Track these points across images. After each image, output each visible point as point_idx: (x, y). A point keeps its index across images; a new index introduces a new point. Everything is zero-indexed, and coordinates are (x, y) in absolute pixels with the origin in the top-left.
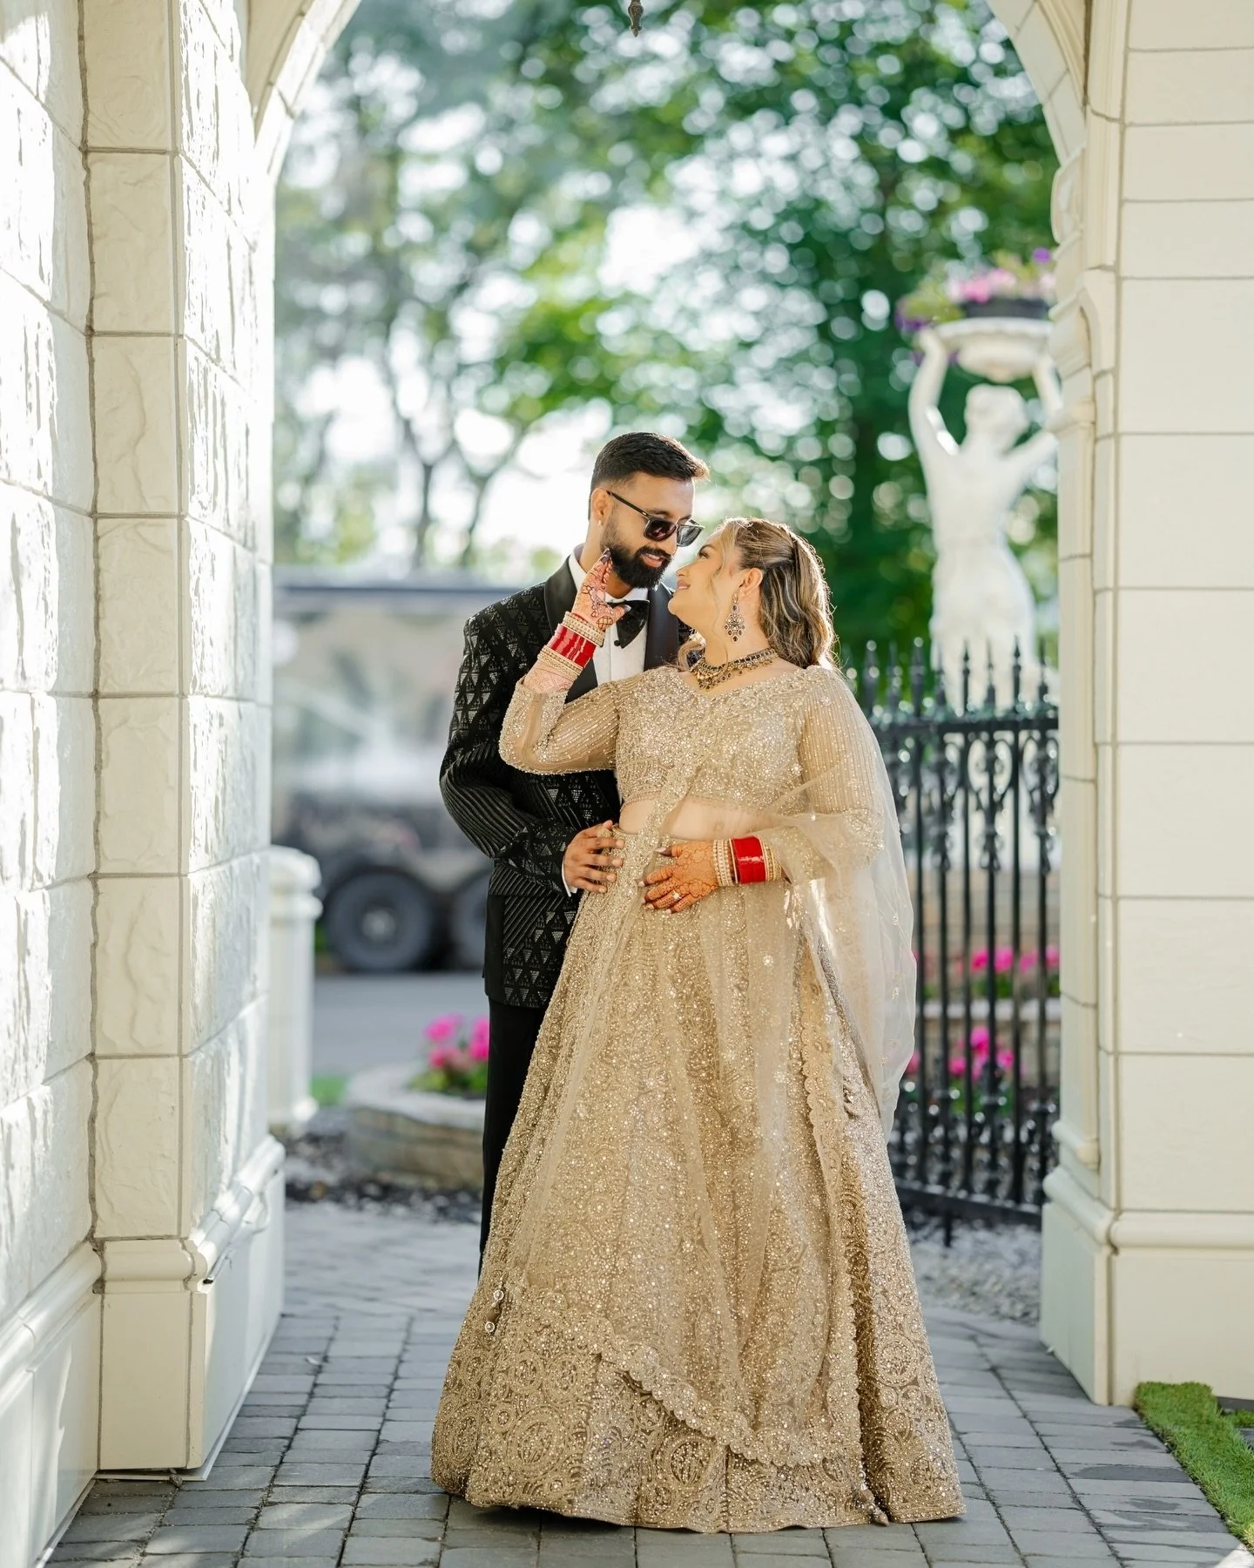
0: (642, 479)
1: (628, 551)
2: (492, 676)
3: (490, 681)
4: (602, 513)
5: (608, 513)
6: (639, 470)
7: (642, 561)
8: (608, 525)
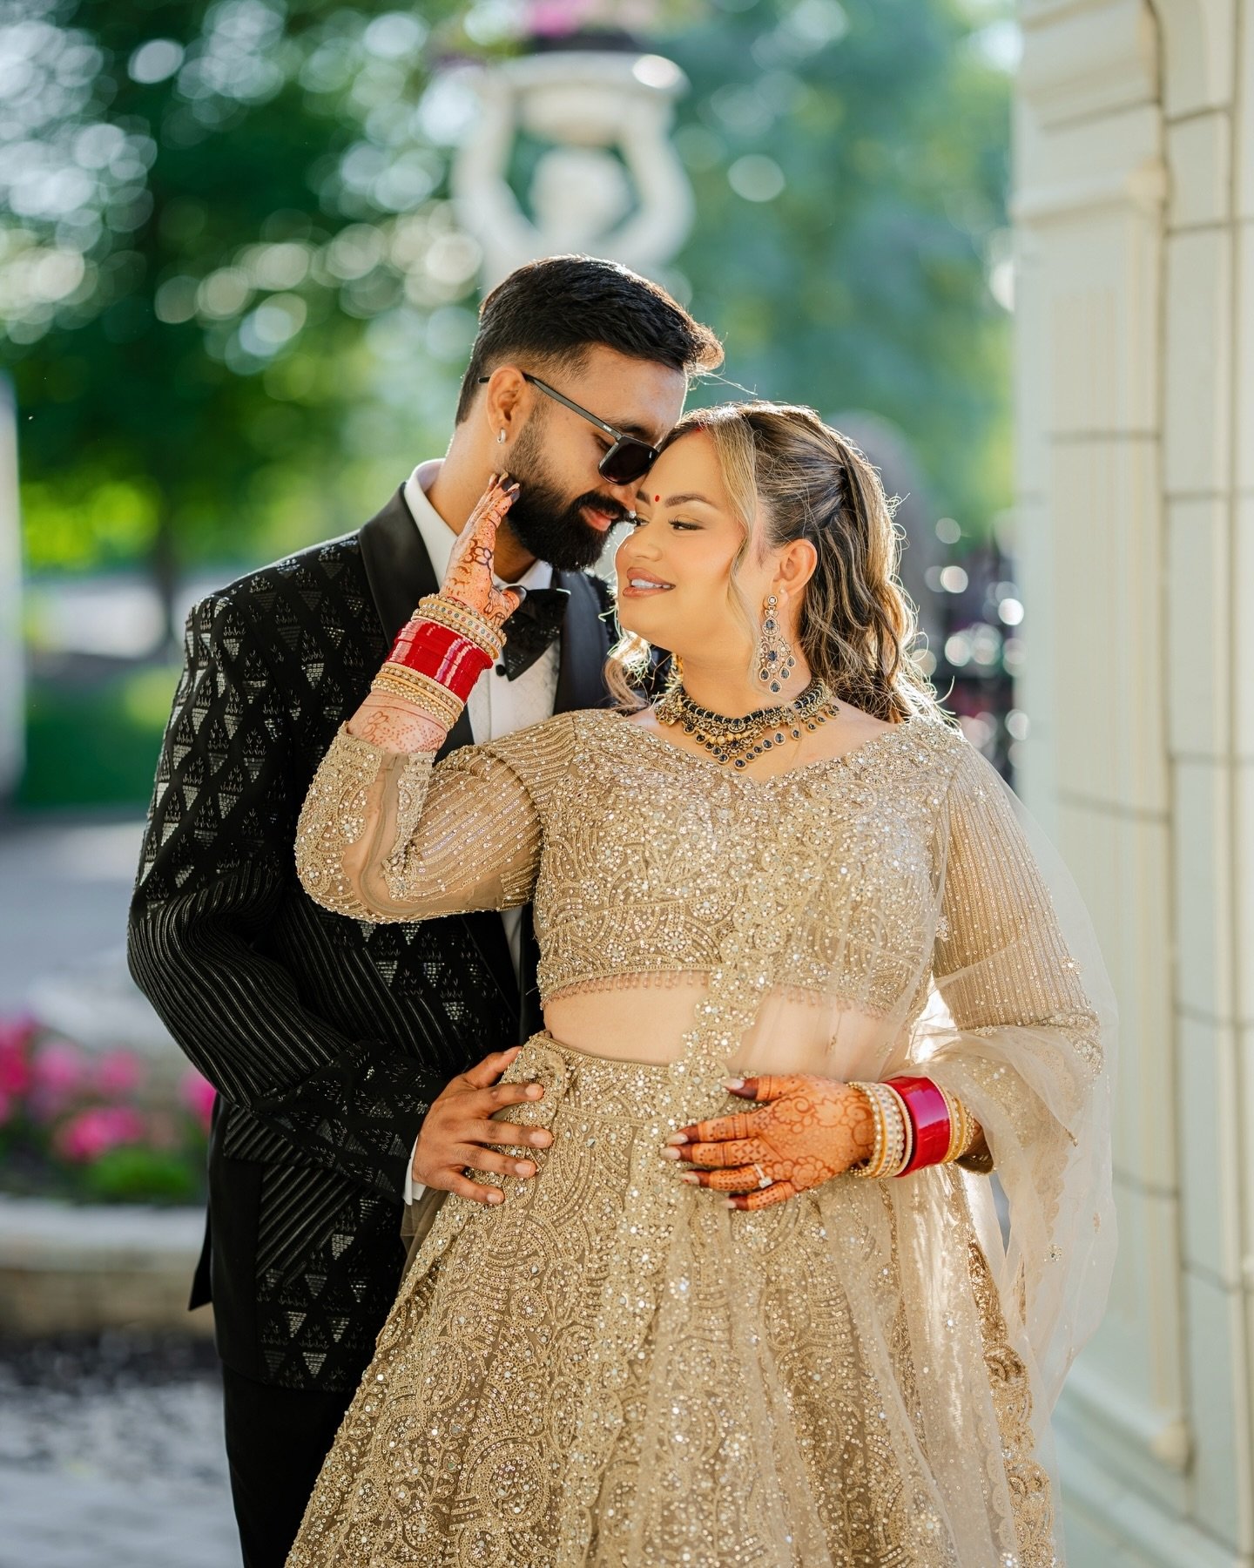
0: (602, 358)
1: (558, 498)
2: (269, 724)
3: (265, 733)
4: (508, 417)
5: (521, 418)
6: (599, 339)
7: (582, 520)
8: (521, 442)
